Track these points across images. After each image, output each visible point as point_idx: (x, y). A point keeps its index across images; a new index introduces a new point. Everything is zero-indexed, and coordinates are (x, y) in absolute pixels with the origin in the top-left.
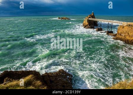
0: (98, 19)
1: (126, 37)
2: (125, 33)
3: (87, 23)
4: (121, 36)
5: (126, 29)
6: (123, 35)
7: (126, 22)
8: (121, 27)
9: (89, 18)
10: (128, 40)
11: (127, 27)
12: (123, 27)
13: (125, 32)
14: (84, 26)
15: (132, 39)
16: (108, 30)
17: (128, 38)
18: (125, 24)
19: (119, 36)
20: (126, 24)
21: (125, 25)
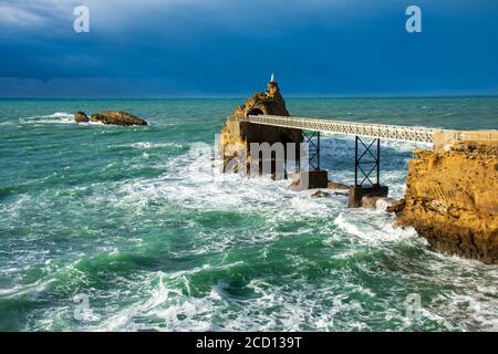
1: (457, 217)
2: (451, 194)
4: (430, 213)
5: (454, 169)
6: (441, 204)
7: (452, 132)
8: (426, 162)
9: (249, 114)
10: (472, 235)
11: (460, 159)
12: (438, 160)
13: (448, 187)
15: (493, 227)
16: (360, 180)
17: (467, 220)
18: (446, 139)
19: (417, 211)
20: (453, 142)
21: (447, 148)
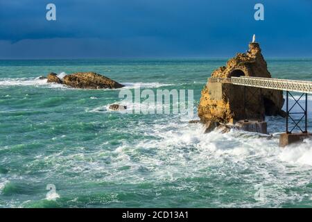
0: (285, 82)
3: (222, 107)
9: (230, 75)
14: (204, 121)
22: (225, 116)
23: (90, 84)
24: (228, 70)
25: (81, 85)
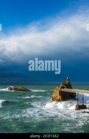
22: (60, 100)
23: (21, 90)
24: (60, 86)
25: (18, 90)
